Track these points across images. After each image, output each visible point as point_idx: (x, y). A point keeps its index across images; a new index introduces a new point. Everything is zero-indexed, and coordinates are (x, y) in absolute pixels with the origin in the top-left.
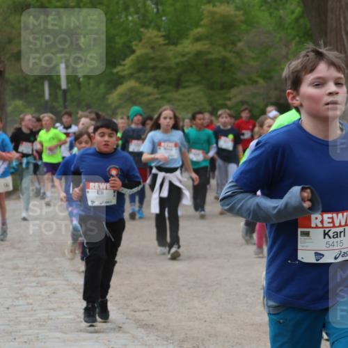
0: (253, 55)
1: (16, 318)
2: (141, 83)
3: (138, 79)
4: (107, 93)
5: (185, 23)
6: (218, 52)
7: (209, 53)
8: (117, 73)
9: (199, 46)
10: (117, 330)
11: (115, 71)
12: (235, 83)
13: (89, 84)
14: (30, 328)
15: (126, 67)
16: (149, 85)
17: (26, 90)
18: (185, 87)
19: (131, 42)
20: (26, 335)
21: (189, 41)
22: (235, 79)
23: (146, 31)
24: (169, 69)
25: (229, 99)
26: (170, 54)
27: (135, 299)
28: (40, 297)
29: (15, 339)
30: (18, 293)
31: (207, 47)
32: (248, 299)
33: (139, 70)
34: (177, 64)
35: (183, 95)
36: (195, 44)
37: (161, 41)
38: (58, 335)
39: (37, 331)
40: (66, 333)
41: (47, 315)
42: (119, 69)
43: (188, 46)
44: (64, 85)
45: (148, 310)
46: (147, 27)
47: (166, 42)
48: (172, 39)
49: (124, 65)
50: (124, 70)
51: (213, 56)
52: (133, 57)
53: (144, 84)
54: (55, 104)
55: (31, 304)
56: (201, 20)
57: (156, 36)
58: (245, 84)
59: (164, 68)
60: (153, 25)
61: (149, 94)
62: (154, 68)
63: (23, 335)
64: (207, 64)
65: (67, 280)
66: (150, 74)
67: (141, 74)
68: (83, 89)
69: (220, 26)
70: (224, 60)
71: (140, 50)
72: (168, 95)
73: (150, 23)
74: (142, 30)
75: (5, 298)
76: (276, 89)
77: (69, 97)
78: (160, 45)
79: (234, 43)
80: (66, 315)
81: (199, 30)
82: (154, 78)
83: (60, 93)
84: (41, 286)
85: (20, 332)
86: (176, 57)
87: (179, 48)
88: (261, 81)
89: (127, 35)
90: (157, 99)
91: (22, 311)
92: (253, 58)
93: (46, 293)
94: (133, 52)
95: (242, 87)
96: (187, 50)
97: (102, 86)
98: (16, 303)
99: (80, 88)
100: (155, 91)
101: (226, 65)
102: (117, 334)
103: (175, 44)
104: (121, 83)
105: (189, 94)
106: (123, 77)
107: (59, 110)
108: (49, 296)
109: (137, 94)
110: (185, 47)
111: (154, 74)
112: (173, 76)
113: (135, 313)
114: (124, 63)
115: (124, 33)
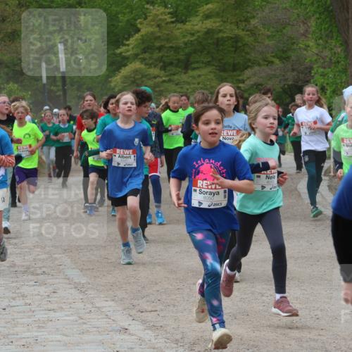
0: (269, 33)
1: (14, 320)
2: (146, 64)
3: (144, 60)
4: (109, 76)
6: (230, 31)
7: (220, 31)
8: (121, 53)
9: (209, 24)
10: (122, 332)
11: (118, 51)
12: (250, 64)
14: (29, 331)
15: (131, 46)
16: (155, 66)
17: (21, 73)
18: (194, 69)
19: (136, 20)
20: (24, 338)
21: (198, 19)
22: (250, 60)
23: (151, 7)
24: (176, 49)
25: (243, 82)
26: (177, 33)
27: (142, 298)
28: (39, 297)
29: (12, 342)
30: (15, 293)
31: (218, 24)
32: (264, 298)
33: (144, 51)
34: (186, 44)
35: (193, 77)
36: (205, 22)
37: (168, 18)
38: (59, 337)
39: (36, 334)
40: (66, 336)
41: (46, 316)
42: (122, 49)
43: (197, 24)
45: (156, 311)
46: (153, 4)
47: (173, 20)
48: (180, 17)
49: (128, 45)
50: (128, 51)
51: (225, 35)
52: (138, 36)
53: (150, 65)
54: (52, 88)
55: (30, 304)
57: (162, 14)
58: (259, 65)
59: (172, 47)
62: (160, 49)
63: (21, 338)
64: (218, 43)
65: (68, 279)
66: (156, 55)
67: (147, 55)
70: (236, 39)
71: (145, 29)
74: (148, 6)
76: (293, 70)
78: (167, 23)
79: (247, 20)
80: (67, 316)
81: (210, 6)
82: (160, 59)
84: (40, 285)
85: (17, 334)
86: (184, 36)
87: (188, 26)
88: (277, 61)
89: (131, 12)
90: (164, 81)
91: (20, 312)
92: (268, 37)
93: (46, 292)
94: (138, 30)
95: (256, 68)
96: (196, 28)
98: (13, 303)
100: (163, 72)
101: (240, 44)
102: (123, 337)
103: (183, 22)
104: (125, 65)
105: (199, 76)
106: (127, 58)
107: (58, 94)
108: (48, 296)
109: (143, 77)
110: (194, 25)
111: (160, 54)
112: (181, 56)
113: (143, 314)
114: (127, 43)
115: (128, 10)
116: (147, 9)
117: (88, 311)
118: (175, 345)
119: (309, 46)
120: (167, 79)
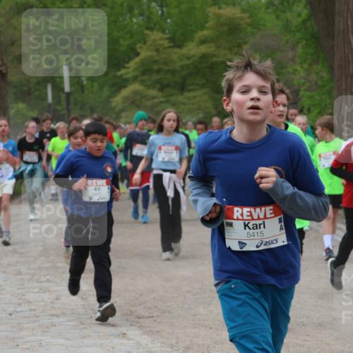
1: (19, 324)
2: (145, 86)
3: (142, 82)
4: (110, 97)
5: (191, 25)
6: (223, 56)
7: (214, 56)
8: (121, 76)
9: (204, 49)
10: (121, 336)
11: (119, 73)
13: (92, 87)
14: (33, 335)
15: (130, 70)
16: (154, 88)
17: (29, 93)
18: (190, 91)
19: (135, 44)
20: (29, 342)
21: (194, 43)
23: (150, 33)
24: (173, 72)
26: (175, 57)
27: (140, 305)
28: (43, 303)
30: (20, 299)
31: (212, 49)
33: (144, 73)
34: (182, 67)
35: (189, 99)
36: (201, 47)
37: (166, 43)
38: (62, 341)
39: (40, 338)
41: (50, 321)
42: (123, 72)
43: (193, 49)
44: (67, 88)
45: (152, 317)
46: (151, 29)
47: (170, 45)
48: (177, 42)
49: (128, 68)
50: (128, 73)
51: (219, 59)
52: (137, 60)
53: (148, 87)
54: (58, 107)
55: (34, 310)
56: (207, 22)
57: (161, 39)
59: (169, 70)
60: (157, 27)
61: (153, 98)
62: (158, 71)
63: (27, 342)
64: (212, 67)
66: (155, 77)
67: (146, 77)
68: (86, 92)
69: (225, 28)
71: (145, 53)
72: (173, 99)
73: (155, 25)
74: (146, 32)
75: (7, 304)
77: (72, 100)
78: (165, 48)
79: (239, 46)
80: (69, 321)
81: (205, 32)
82: (158, 81)
83: (63, 96)
84: (44, 292)
85: (23, 338)
86: (181, 60)
87: (184, 51)
89: (132, 37)
90: (161, 102)
91: (25, 317)
93: (49, 299)
94: (138, 54)
96: (192, 53)
97: (106, 89)
98: (19, 309)
99: (83, 91)
100: (160, 94)
102: (121, 341)
103: (180, 47)
104: (125, 87)
105: (195, 97)
106: (127, 80)
107: (62, 113)
108: (52, 302)
109: (142, 98)
110: (189, 50)
111: (158, 77)
112: (178, 79)
113: (140, 320)
114: (128, 65)
115: (128, 36)
116: (146, 34)
117: (89, 316)
118: (171, 350)
119: (296, 70)
120: (164, 100)
